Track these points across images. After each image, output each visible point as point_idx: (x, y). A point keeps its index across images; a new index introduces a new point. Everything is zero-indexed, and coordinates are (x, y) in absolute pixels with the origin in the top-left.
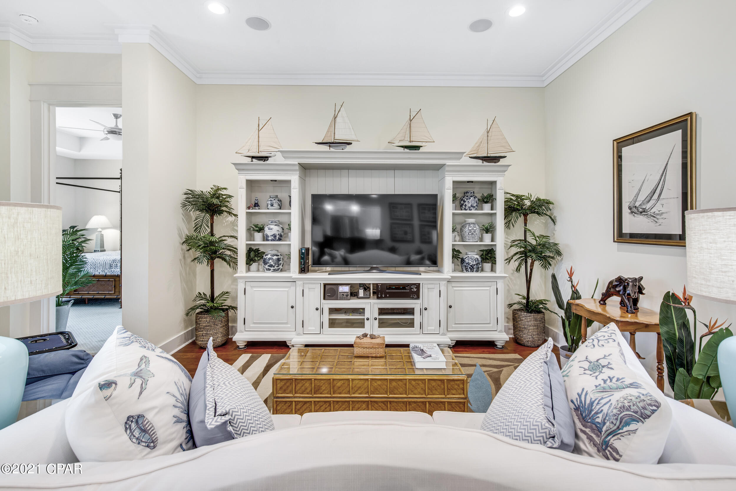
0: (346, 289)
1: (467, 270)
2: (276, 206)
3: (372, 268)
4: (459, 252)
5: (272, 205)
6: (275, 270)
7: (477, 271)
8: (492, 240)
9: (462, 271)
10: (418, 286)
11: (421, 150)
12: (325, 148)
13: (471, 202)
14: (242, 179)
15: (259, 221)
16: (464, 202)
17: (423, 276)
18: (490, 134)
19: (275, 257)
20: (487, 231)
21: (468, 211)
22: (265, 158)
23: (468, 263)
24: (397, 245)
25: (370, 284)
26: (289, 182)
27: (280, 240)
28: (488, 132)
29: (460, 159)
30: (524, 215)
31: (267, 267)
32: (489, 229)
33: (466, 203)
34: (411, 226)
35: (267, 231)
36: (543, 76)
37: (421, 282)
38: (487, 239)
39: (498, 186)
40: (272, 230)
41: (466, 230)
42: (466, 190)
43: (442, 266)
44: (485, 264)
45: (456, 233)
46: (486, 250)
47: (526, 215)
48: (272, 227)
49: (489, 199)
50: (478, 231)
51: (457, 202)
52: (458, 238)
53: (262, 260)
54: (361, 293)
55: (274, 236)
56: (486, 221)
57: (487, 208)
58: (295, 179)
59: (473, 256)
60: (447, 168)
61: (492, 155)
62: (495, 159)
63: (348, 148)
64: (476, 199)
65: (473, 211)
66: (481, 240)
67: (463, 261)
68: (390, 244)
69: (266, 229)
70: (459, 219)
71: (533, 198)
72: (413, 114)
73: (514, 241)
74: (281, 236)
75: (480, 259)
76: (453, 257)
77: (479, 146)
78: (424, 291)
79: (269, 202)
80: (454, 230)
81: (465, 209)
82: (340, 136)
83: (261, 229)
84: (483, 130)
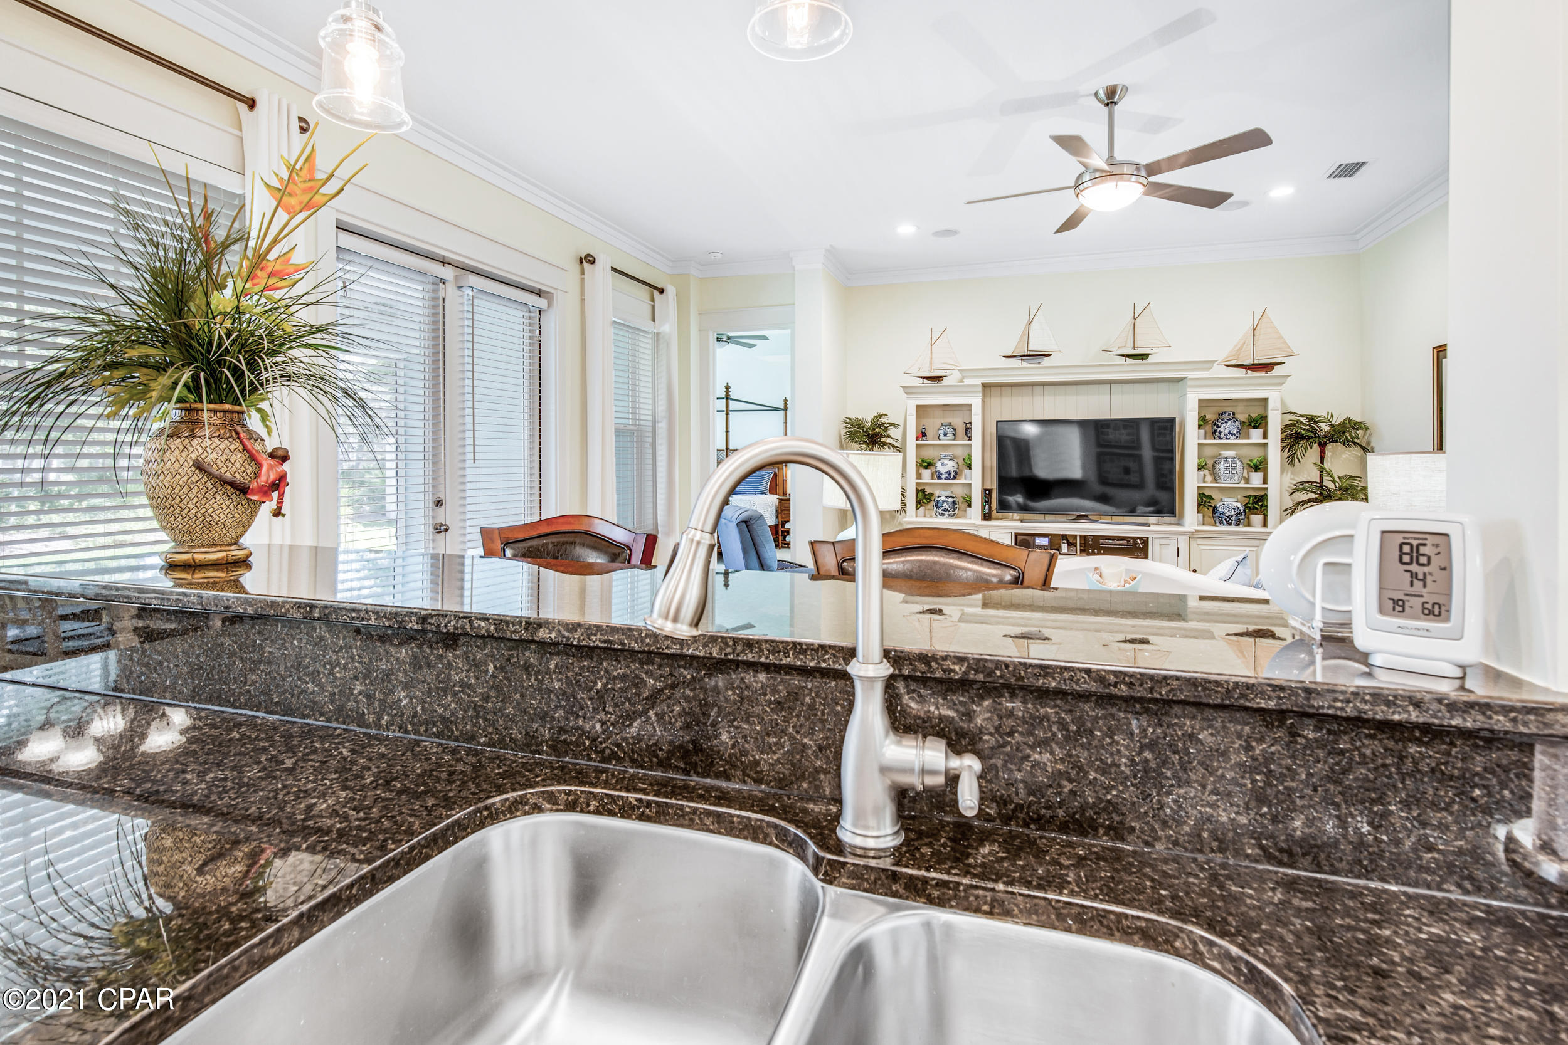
0: (1045, 541)
1: (1221, 523)
2: (950, 435)
3: (1079, 517)
4: (1210, 497)
5: (945, 435)
6: (950, 516)
7: (1237, 524)
8: (1265, 481)
9: (1215, 525)
10: (1145, 541)
11: (1151, 359)
12: (1016, 363)
13: (1228, 427)
14: (912, 403)
15: (928, 454)
16: (1218, 427)
17: (1152, 528)
18: (1257, 332)
19: (950, 500)
20: (1256, 468)
21: (1224, 441)
22: (938, 378)
23: (1223, 514)
24: (1111, 491)
25: (1075, 536)
26: (969, 407)
27: (955, 478)
28: (1254, 330)
29: (1209, 369)
30: (1320, 444)
31: (940, 511)
32: (1260, 466)
33: (1221, 429)
34: (1138, 458)
35: (939, 467)
36: (1356, 233)
37: (1150, 537)
38: (1256, 480)
39: (1271, 405)
40: (946, 466)
41: (1221, 467)
42: (1221, 410)
43: (1182, 516)
44: (1252, 516)
45: (1206, 472)
46: (1255, 497)
47: (1322, 446)
48: (946, 462)
49: (1260, 422)
50: (1239, 468)
51: (1208, 428)
52: (1209, 478)
53: (933, 503)
54: (1065, 547)
55: (949, 473)
56: (1255, 455)
57: (1256, 435)
58: (976, 402)
59: (1230, 504)
60: (1189, 383)
61: (1261, 362)
62: (1267, 367)
63: (1046, 362)
64: (1238, 423)
65: (1232, 440)
66: (1247, 481)
67: (1215, 509)
68: (1099, 489)
69: (938, 464)
70: (1209, 452)
71: (1336, 421)
72: (1138, 310)
73: (1301, 483)
74: (956, 473)
75: (1242, 508)
76: (1199, 505)
77: (1241, 348)
78: (1154, 547)
79: (942, 432)
80: (1201, 467)
81: (1220, 438)
82: (1036, 346)
83: (929, 465)
84: (1248, 327)
